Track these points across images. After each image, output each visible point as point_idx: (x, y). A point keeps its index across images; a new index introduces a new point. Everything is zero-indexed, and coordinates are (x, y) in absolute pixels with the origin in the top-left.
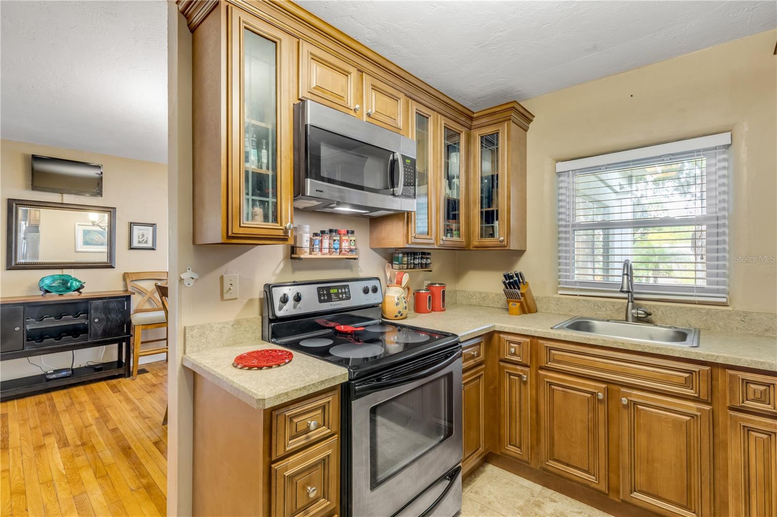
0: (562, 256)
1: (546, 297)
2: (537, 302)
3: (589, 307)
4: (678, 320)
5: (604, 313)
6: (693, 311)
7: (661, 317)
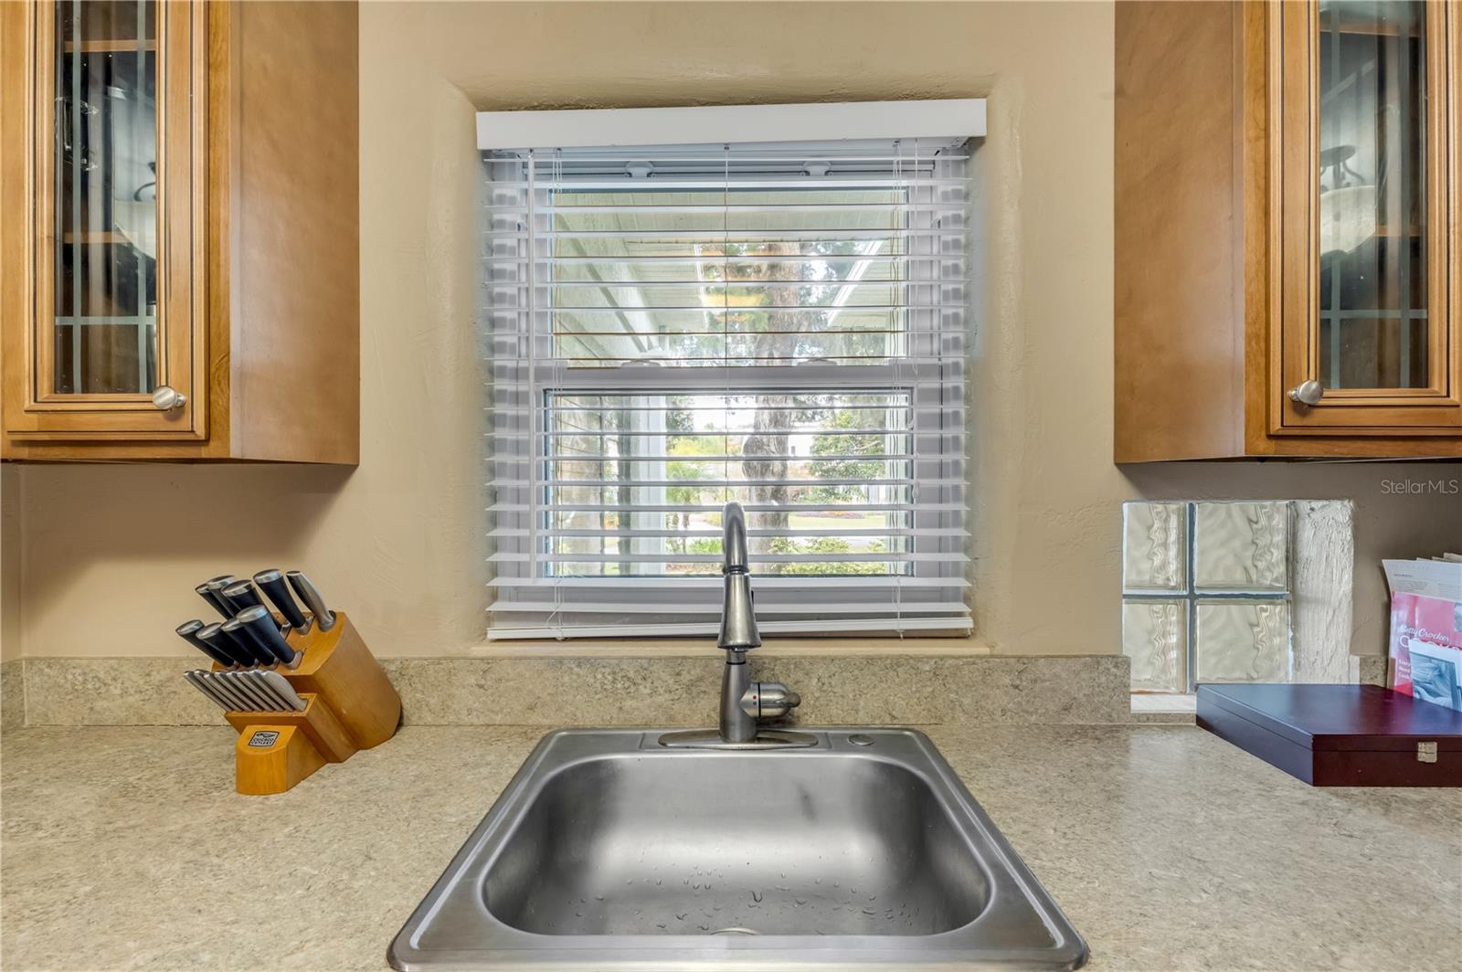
0: (503, 488)
1: (438, 661)
2: (401, 687)
3: (598, 685)
4: (862, 703)
5: (649, 701)
6: (900, 670)
7: (818, 698)
